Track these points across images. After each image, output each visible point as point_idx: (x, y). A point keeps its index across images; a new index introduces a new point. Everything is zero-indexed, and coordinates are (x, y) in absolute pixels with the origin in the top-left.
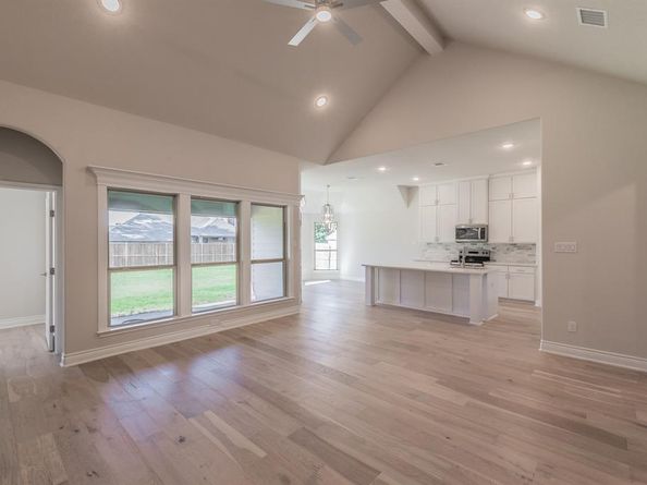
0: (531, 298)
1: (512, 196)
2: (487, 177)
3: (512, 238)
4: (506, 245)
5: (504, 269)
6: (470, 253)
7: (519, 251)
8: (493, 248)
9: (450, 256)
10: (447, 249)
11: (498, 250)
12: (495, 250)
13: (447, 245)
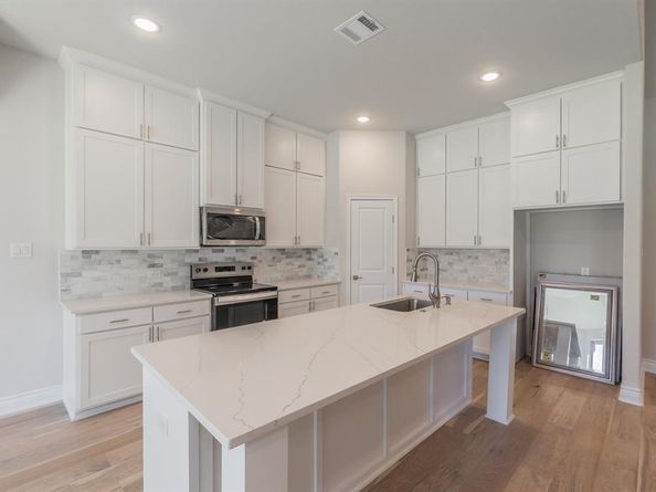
1: (297, 166)
2: (266, 115)
3: (297, 240)
6: (218, 269)
7: (288, 260)
8: (253, 258)
9: (161, 284)
10: (153, 266)
11: (261, 261)
12: (255, 261)
13: (150, 256)
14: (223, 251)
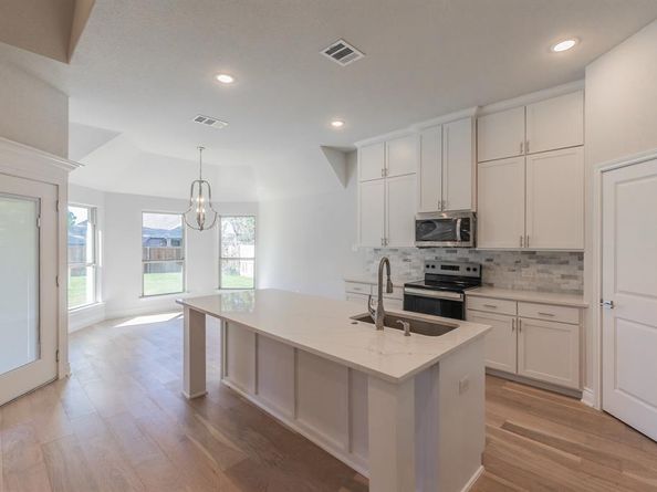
0: (570, 381)
1: (525, 149)
2: (473, 111)
3: (525, 239)
4: (514, 253)
5: (510, 308)
6: (443, 267)
7: (541, 267)
8: (488, 260)
9: (410, 274)
10: (405, 260)
11: (498, 264)
12: (492, 264)
13: (404, 253)
14: (456, 252)
